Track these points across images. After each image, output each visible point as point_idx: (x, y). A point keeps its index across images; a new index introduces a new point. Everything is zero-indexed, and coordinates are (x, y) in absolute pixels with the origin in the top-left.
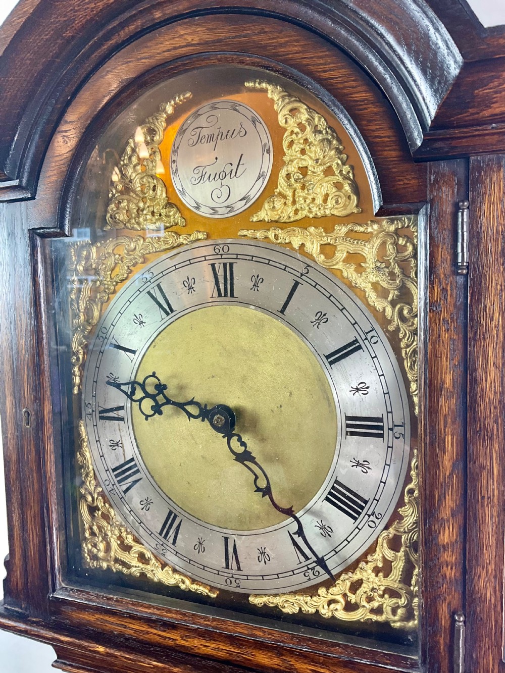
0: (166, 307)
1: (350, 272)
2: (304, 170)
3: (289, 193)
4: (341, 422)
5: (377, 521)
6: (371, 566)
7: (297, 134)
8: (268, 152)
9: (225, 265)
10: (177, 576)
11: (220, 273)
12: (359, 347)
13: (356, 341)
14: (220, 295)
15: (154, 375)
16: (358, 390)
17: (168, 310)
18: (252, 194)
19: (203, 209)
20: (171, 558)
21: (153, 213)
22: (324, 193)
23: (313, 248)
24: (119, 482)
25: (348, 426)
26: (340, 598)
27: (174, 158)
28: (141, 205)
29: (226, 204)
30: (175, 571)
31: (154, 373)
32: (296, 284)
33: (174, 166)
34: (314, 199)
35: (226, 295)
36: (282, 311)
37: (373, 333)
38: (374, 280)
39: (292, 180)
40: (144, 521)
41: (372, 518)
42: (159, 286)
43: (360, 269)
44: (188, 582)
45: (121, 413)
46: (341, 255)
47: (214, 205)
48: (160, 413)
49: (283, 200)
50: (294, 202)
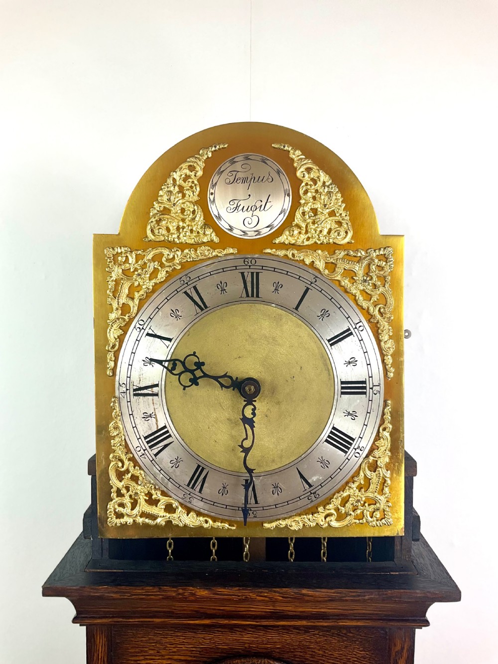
0: (200, 303)
1: (346, 282)
2: (315, 211)
3: (303, 225)
4: (338, 386)
5: (361, 452)
6: (356, 484)
7: (311, 186)
8: (289, 195)
9: (252, 273)
10: (201, 519)
11: (249, 279)
12: (351, 334)
13: (349, 329)
14: (248, 296)
15: (194, 354)
16: (349, 363)
17: (203, 306)
18: (275, 223)
19: (235, 231)
20: (197, 504)
21: (192, 231)
22: (329, 227)
23: (320, 265)
24: (150, 447)
25: (342, 388)
26: (333, 511)
27: (212, 191)
28: (181, 224)
29: (255, 229)
30: (199, 514)
31: (195, 353)
32: (308, 289)
33: (212, 197)
34: (321, 231)
35: (253, 296)
36: (297, 308)
37: (360, 324)
38: (362, 288)
39: (307, 217)
40: (174, 477)
41: (358, 451)
42: (195, 288)
43: (353, 280)
44: (210, 521)
45: (155, 390)
46: (339, 270)
47: (244, 229)
48: (197, 384)
49: (299, 230)
50: (307, 232)
